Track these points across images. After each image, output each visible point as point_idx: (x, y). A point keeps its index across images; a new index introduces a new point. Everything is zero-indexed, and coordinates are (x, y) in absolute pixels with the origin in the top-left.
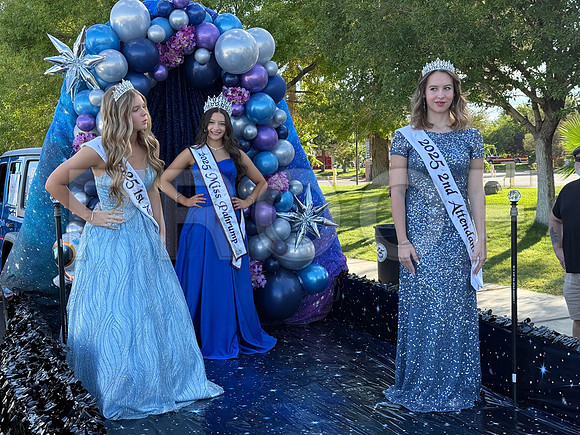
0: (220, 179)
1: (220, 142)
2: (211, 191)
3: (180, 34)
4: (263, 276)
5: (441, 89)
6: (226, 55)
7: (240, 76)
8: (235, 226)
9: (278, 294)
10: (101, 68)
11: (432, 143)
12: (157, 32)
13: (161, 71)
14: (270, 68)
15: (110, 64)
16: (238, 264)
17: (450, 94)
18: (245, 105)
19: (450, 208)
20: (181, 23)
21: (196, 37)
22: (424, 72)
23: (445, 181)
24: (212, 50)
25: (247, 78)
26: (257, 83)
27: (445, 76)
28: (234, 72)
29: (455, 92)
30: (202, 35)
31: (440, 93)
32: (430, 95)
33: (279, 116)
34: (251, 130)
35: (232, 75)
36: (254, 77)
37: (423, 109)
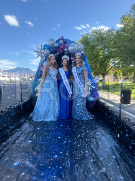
0: (65, 76)
2: (63, 79)
3: (61, 45)
5: (78, 59)
6: (70, 49)
10: (44, 53)
12: (56, 45)
13: (58, 54)
14: (82, 52)
15: (46, 52)
16: (70, 96)
20: (61, 43)
24: (68, 48)
28: (72, 53)
30: (66, 45)
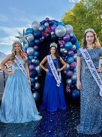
1: (54, 55)
2: (51, 67)
3: (47, 28)
4: (69, 90)
5: (90, 37)
7: (62, 37)
8: (58, 76)
9: (74, 94)
10: (28, 38)
11: (87, 52)
12: (41, 28)
13: (43, 38)
14: (71, 35)
15: (30, 37)
16: (59, 86)
17: (93, 38)
18: (64, 45)
19: (92, 72)
21: (51, 29)
22: (85, 32)
23: (91, 64)
25: (64, 38)
26: (67, 39)
27: (91, 33)
29: (94, 37)
31: (90, 38)
32: (87, 39)
33: (73, 47)
34: (66, 51)
35: (60, 38)
36: (66, 37)
37: (85, 43)
